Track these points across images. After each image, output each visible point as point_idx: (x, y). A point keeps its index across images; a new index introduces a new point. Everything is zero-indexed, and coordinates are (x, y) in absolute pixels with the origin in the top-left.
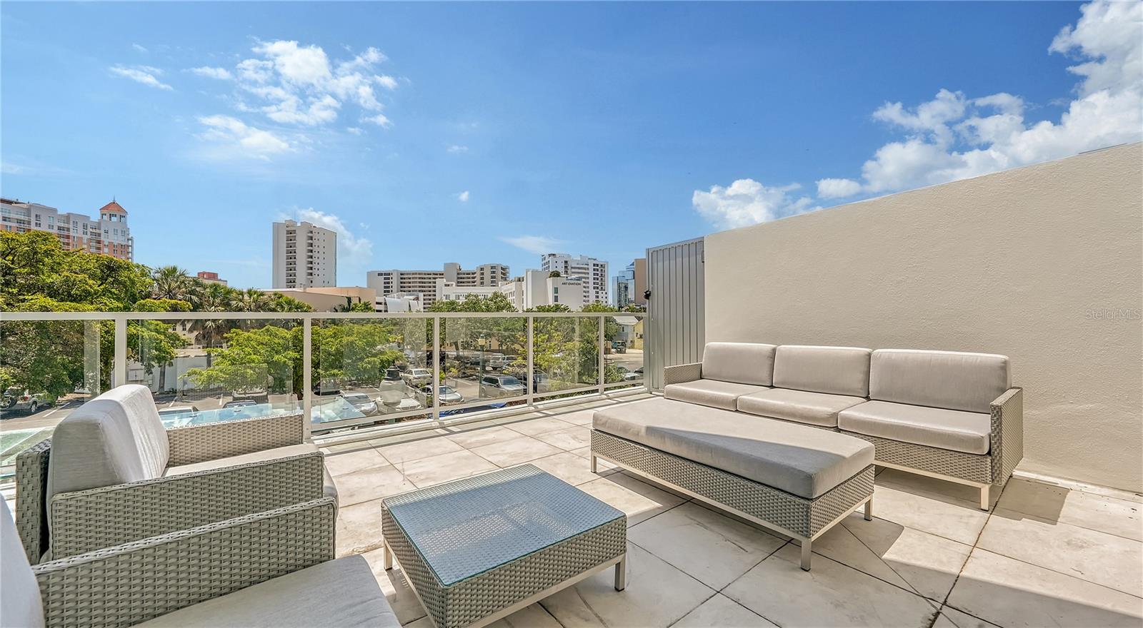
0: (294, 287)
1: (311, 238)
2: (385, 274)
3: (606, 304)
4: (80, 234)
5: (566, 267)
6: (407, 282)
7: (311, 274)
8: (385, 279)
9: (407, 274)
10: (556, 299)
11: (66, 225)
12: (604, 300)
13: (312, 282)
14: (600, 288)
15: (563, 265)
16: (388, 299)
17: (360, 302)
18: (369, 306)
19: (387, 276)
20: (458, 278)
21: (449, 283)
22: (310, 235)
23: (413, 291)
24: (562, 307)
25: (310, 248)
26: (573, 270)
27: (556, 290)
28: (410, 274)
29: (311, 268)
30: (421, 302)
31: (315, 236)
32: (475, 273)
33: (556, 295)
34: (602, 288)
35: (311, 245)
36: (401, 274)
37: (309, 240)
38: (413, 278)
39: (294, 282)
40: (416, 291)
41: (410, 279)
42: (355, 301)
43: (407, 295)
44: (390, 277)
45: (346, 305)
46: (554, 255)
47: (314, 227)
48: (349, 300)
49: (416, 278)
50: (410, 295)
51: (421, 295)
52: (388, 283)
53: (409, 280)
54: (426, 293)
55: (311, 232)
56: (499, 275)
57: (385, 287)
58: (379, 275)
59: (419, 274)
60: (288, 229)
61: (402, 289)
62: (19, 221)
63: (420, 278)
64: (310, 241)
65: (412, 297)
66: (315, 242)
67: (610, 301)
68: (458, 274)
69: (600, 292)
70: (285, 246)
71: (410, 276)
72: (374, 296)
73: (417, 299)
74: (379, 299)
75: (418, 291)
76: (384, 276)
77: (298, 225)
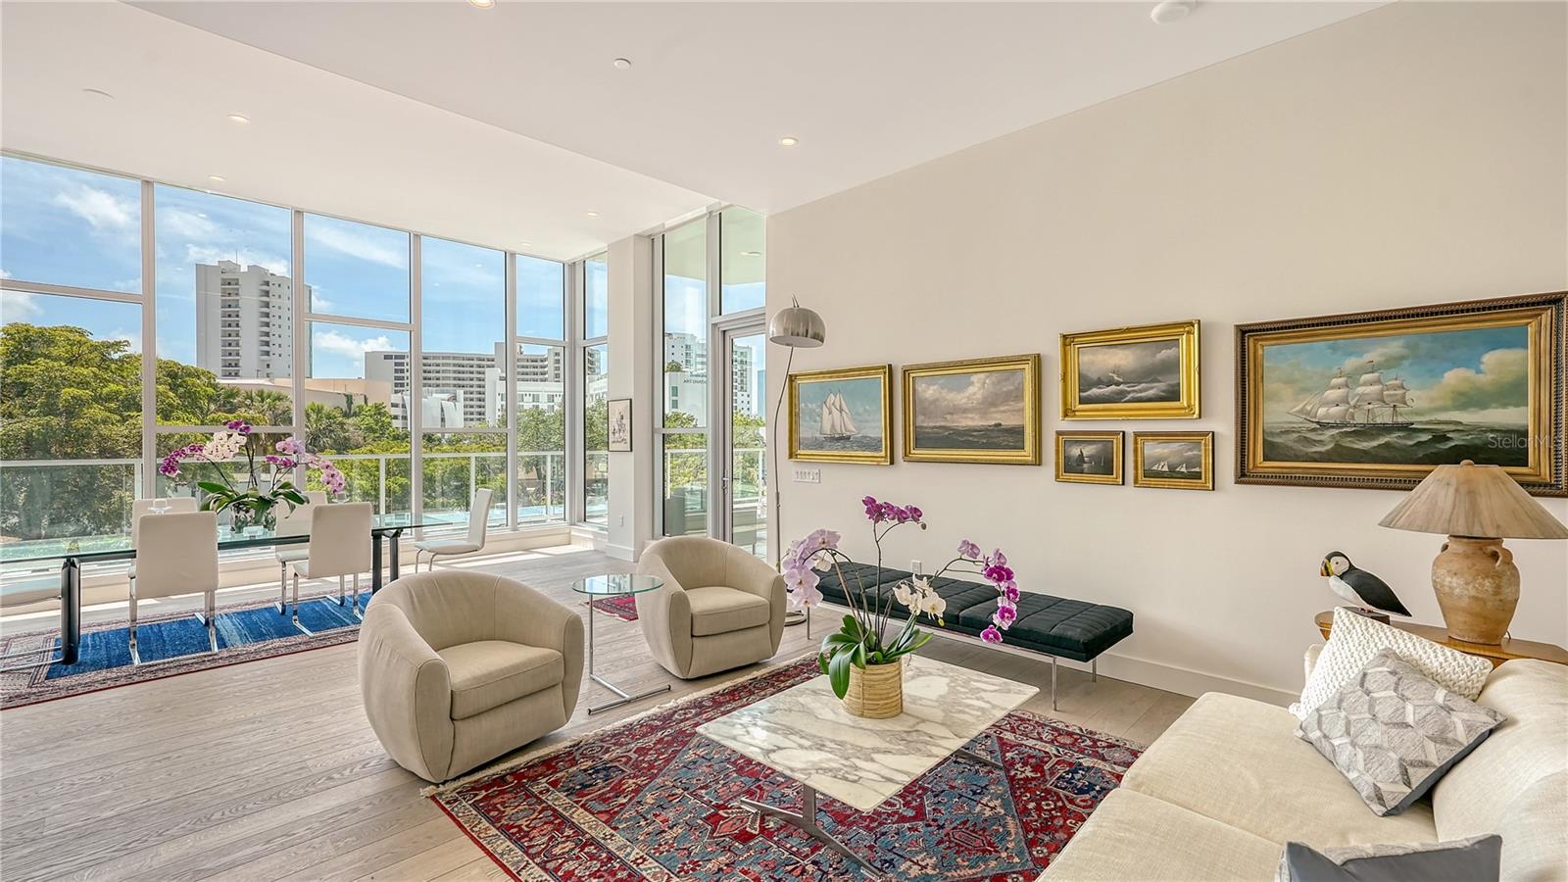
0: (237, 375)
1: (267, 294)
2: (396, 357)
3: (748, 413)
5: (688, 355)
6: (433, 371)
7: (267, 353)
8: (396, 364)
9: (434, 358)
10: (674, 405)
12: (745, 406)
13: (268, 366)
17: (366, 402)
18: (383, 411)
19: (399, 360)
20: (518, 367)
22: (265, 288)
23: (444, 385)
24: (685, 416)
25: (265, 310)
26: (698, 359)
27: (674, 391)
28: (448, 358)
29: (267, 344)
30: (460, 404)
31: (271, 288)
32: (545, 360)
33: (675, 398)
34: (742, 388)
35: (267, 305)
36: (425, 358)
37: (262, 296)
38: (443, 365)
39: (236, 366)
40: (448, 385)
41: (438, 365)
42: (358, 401)
43: (437, 392)
44: (405, 361)
45: (345, 407)
47: (272, 274)
48: (349, 398)
49: (449, 365)
50: (443, 392)
51: (460, 393)
52: (402, 371)
53: (438, 368)
54: (468, 389)
55: (267, 283)
57: (396, 378)
58: (386, 357)
59: (454, 358)
60: (225, 276)
61: (426, 381)
63: (455, 365)
64: (265, 299)
65: (446, 396)
66: (272, 300)
67: (754, 409)
68: (517, 360)
70: (219, 303)
71: (438, 361)
72: (385, 394)
73: (454, 399)
74: (396, 398)
75: (455, 386)
76: (394, 361)
77: (242, 270)
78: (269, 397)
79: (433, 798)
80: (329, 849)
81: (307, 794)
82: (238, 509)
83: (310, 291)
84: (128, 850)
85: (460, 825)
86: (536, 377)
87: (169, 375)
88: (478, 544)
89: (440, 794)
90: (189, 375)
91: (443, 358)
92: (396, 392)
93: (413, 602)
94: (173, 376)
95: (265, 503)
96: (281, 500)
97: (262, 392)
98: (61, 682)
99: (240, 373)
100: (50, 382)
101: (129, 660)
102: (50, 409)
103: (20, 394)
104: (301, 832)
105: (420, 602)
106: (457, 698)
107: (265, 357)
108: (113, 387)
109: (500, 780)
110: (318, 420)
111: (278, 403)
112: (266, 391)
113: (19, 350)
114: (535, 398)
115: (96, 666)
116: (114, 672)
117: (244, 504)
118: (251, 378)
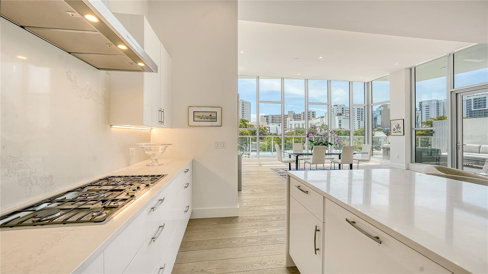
2: (267, 116)
5: (343, 111)
6: (274, 119)
7: (243, 117)
8: (267, 118)
9: (275, 116)
10: (340, 125)
12: (363, 125)
14: (361, 119)
15: (341, 109)
17: (262, 127)
18: (265, 129)
20: (294, 117)
21: (291, 119)
26: (346, 112)
27: (340, 121)
29: (243, 115)
32: (301, 115)
33: (340, 123)
35: (243, 107)
36: (272, 116)
38: (277, 118)
40: (277, 122)
43: (276, 124)
44: (268, 117)
46: (336, 105)
48: (259, 126)
49: (278, 117)
50: (277, 124)
52: (268, 120)
55: (243, 103)
56: (311, 115)
58: (265, 117)
61: (273, 122)
63: (279, 117)
65: (278, 125)
66: (244, 106)
68: (294, 115)
69: (361, 122)
72: (265, 125)
73: (279, 125)
74: (268, 126)
75: (279, 122)
86: (298, 119)
91: (276, 116)
92: (267, 124)
114: (299, 125)
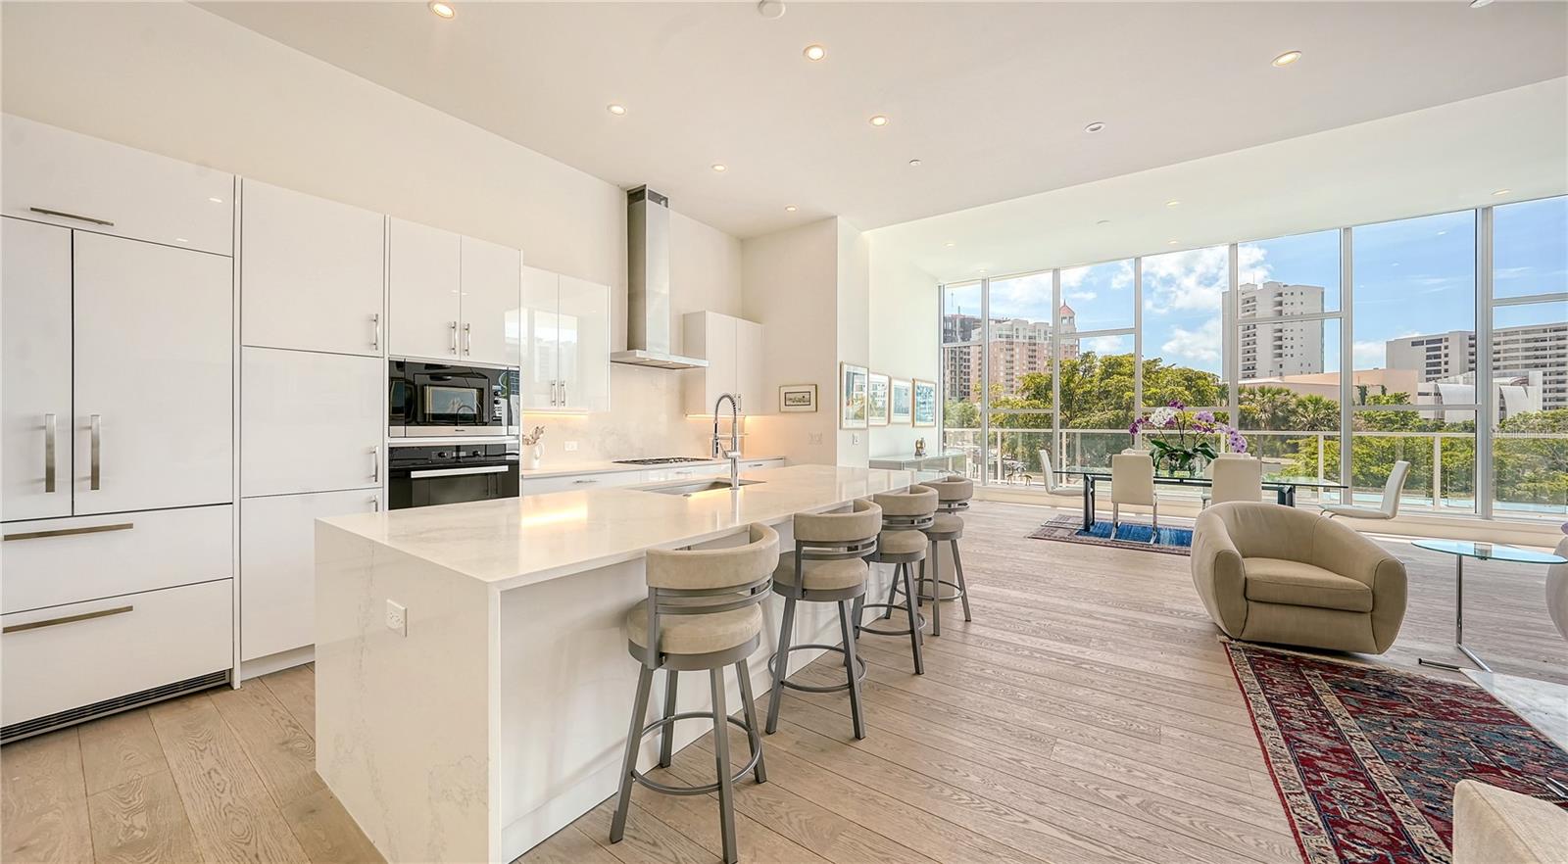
0: (1253, 376)
1: (1280, 303)
2: (1428, 342)
4: (1042, 341)
7: (1280, 355)
8: (1428, 350)
11: (1033, 334)
13: (1281, 366)
16: (1443, 387)
17: (1384, 392)
18: (1406, 400)
19: (1434, 347)
22: (1279, 299)
23: (1505, 367)
28: (1517, 333)
29: (1280, 347)
30: (1536, 388)
31: (1285, 299)
35: (1280, 313)
36: (1470, 338)
37: (1276, 306)
38: (1507, 342)
39: (1253, 368)
40: (1515, 366)
41: (1497, 344)
42: (1374, 392)
44: (1443, 345)
45: (1358, 399)
47: (1285, 286)
48: (1362, 390)
49: (1515, 342)
50: (1505, 376)
51: (1535, 374)
52: (1437, 357)
53: (1494, 348)
54: (1548, 369)
55: (1280, 295)
57: (1429, 365)
58: (1414, 343)
59: (1527, 333)
60: (1244, 296)
61: (1476, 365)
62: (1008, 337)
63: (1526, 341)
65: (1510, 379)
71: (1497, 340)
72: (1415, 383)
73: (1525, 382)
74: (1426, 386)
75: (1527, 366)
76: (1425, 346)
77: (1259, 288)
78: (1269, 391)
79: (1224, 643)
80: (1150, 635)
81: (1155, 613)
82: (1171, 459)
83: (1323, 293)
84: (1072, 599)
85: (1230, 660)
87: (1186, 379)
88: (1388, 513)
89: (1230, 644)
90: (1199, 378)
91: (1505, 334)
92: (1428, 380)
93: (1236, 518)
94: (1189, 379)
95: (1188, 456)
96: (1199, 454)
97: (1263, 388)
98: (1080, 537)
99: (1257, 375)
100: (1118, 389)
101: (1108, 536)
102: (1119, 407)
103: (1106, 398)
104: (1141, 623)
105: (1243, 519)
106: (1249, 585)
107: (1279, 359)
108: (1153, 390)
109: (1284, 657)
110: (1316, 410)
111: (1277, 396)
112: (1266, 388)
113: (1106, 371)
115: (1096, 535)
116: (1101, 539)
117: (1176, 456)
118: (1265, 377)
